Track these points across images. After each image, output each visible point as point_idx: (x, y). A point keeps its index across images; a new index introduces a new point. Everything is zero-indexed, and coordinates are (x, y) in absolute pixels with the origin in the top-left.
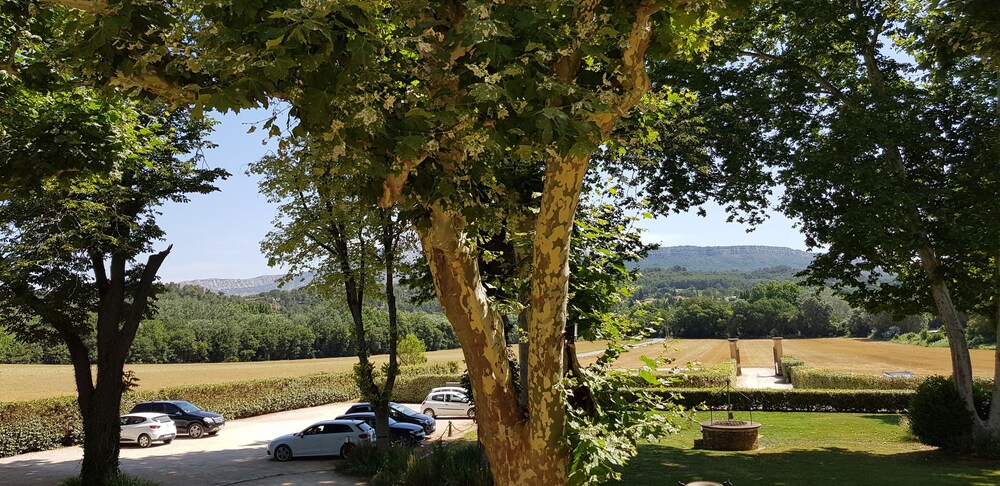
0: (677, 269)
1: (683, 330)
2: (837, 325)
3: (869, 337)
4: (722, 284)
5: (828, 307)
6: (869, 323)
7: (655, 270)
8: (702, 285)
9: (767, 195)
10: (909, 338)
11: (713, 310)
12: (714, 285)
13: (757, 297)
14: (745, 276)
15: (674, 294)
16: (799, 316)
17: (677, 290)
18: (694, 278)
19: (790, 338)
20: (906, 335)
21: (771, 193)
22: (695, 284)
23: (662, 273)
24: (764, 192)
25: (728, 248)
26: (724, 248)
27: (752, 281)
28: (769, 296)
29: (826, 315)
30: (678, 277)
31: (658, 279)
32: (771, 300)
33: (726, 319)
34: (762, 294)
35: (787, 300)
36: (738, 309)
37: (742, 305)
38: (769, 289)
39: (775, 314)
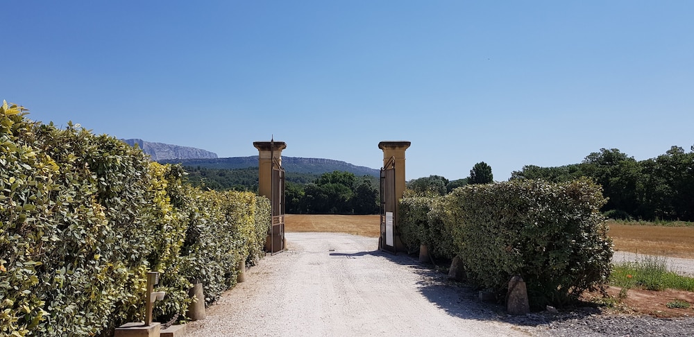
16: (355, 198)
19: (346, 214)
32: (335, 184)
33: (299, 198)
34: (327, 181)
35: (346, 185)
36: (309, 191)
37: (313, 188)
38: (333, 177)
39: (336, 196)
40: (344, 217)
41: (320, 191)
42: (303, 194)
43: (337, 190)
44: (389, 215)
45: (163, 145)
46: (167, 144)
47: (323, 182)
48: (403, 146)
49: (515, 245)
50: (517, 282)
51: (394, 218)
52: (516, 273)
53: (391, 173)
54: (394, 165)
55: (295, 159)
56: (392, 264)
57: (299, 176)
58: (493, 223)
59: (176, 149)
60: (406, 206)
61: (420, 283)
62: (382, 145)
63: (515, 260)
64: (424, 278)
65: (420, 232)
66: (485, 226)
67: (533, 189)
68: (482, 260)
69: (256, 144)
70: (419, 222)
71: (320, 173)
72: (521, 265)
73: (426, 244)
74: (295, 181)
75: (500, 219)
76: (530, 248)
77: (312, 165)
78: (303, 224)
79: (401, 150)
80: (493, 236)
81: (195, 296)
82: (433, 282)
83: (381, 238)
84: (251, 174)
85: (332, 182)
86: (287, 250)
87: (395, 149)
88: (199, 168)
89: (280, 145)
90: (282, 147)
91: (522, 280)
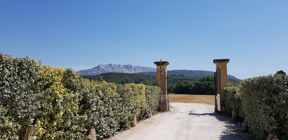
0: (181, 75)
1: (178, 91)
4: (193, 80)
7: (175, 75)
18: (186, 78)
25: (196, 71)
26: (195, 71)
30: (181, 78)
32: (208, 82)
33: (192, 88)
34: (205, 80)
35: (213, 82)
36: (196, 84)
37: (198, 83)
38: (207, 78)
39: (209, 87)
40: (212, 96)
41: (201, 84)
42: (194, 86)
43: (209, 84)
44: (218, 95)
45: (139, 67)
46: (140, 66)
47: (203, 81)
48: (225, 62)
49: (271, 114)
50: (272, 137)
51: (221, 97)
52: (272, 132)
53: (218, 75)
54: (219, 70)
55: (191, 71)
56: (217, 120)
57: (193, 78)
58: (258, 101)
59: (144, 68)
60: (226, 91)
61: (224, 132)
62: (215, 61)
63: (271, 124)
64: (227, 130)
65: (232, 105)
66: (255, 103)
67: (283, 80)
68: (254, 122)
69: (155, 63)
70: (232, 99)
71: (202, 77)
72: (275, 127)
73: (235, 111)
74: (191, 80)
75: (262, 98)
76: (281, 117)
77: (198, 73)
78: (191, 99)
79: (225, 63)
80: (259, 109)
81: (90, 135)
82: (232, 132)
83: (216, 107)
84: (172, 78)
85: (207, 81)
86: (170, 111)
87: (222, 63)
88: (152, 75)
89: (165, 63)
90: (166, 64)
91: (276, 136)
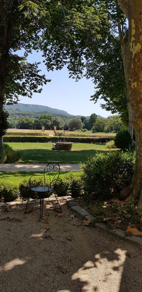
0: (17, 109)
1: (20, 126)
2: (61, 127)
3: (68, 130)
4: (29, 115)
5: (59, 122)
6: (69, 127)
7: (11, 109)
8: (24, 115)
9: (82, 70)
10: (78, 131)
11: (29, 121)
12: (27, 115)
13: (41, 118)
14: (36, 113)
15: (16, 117)
16: (52, 124)
17: (17, 116)
18: (22, 112)
19: (49, 130)
20: (77, 130)
21: (83, 70)
22: (22, 114)
23: (13, 110)
24: (81, 69)
27: (38, 115)
28: (44, 118)
29: (58, 124)
30: (17, 112)
31: (11, 112)
33: (33, 124)
35: (49, 120)
36: (36, 121)
41: (40, 121)
43: (46, 121)
